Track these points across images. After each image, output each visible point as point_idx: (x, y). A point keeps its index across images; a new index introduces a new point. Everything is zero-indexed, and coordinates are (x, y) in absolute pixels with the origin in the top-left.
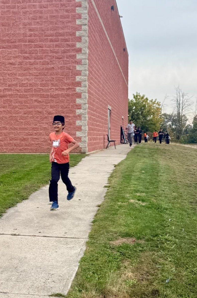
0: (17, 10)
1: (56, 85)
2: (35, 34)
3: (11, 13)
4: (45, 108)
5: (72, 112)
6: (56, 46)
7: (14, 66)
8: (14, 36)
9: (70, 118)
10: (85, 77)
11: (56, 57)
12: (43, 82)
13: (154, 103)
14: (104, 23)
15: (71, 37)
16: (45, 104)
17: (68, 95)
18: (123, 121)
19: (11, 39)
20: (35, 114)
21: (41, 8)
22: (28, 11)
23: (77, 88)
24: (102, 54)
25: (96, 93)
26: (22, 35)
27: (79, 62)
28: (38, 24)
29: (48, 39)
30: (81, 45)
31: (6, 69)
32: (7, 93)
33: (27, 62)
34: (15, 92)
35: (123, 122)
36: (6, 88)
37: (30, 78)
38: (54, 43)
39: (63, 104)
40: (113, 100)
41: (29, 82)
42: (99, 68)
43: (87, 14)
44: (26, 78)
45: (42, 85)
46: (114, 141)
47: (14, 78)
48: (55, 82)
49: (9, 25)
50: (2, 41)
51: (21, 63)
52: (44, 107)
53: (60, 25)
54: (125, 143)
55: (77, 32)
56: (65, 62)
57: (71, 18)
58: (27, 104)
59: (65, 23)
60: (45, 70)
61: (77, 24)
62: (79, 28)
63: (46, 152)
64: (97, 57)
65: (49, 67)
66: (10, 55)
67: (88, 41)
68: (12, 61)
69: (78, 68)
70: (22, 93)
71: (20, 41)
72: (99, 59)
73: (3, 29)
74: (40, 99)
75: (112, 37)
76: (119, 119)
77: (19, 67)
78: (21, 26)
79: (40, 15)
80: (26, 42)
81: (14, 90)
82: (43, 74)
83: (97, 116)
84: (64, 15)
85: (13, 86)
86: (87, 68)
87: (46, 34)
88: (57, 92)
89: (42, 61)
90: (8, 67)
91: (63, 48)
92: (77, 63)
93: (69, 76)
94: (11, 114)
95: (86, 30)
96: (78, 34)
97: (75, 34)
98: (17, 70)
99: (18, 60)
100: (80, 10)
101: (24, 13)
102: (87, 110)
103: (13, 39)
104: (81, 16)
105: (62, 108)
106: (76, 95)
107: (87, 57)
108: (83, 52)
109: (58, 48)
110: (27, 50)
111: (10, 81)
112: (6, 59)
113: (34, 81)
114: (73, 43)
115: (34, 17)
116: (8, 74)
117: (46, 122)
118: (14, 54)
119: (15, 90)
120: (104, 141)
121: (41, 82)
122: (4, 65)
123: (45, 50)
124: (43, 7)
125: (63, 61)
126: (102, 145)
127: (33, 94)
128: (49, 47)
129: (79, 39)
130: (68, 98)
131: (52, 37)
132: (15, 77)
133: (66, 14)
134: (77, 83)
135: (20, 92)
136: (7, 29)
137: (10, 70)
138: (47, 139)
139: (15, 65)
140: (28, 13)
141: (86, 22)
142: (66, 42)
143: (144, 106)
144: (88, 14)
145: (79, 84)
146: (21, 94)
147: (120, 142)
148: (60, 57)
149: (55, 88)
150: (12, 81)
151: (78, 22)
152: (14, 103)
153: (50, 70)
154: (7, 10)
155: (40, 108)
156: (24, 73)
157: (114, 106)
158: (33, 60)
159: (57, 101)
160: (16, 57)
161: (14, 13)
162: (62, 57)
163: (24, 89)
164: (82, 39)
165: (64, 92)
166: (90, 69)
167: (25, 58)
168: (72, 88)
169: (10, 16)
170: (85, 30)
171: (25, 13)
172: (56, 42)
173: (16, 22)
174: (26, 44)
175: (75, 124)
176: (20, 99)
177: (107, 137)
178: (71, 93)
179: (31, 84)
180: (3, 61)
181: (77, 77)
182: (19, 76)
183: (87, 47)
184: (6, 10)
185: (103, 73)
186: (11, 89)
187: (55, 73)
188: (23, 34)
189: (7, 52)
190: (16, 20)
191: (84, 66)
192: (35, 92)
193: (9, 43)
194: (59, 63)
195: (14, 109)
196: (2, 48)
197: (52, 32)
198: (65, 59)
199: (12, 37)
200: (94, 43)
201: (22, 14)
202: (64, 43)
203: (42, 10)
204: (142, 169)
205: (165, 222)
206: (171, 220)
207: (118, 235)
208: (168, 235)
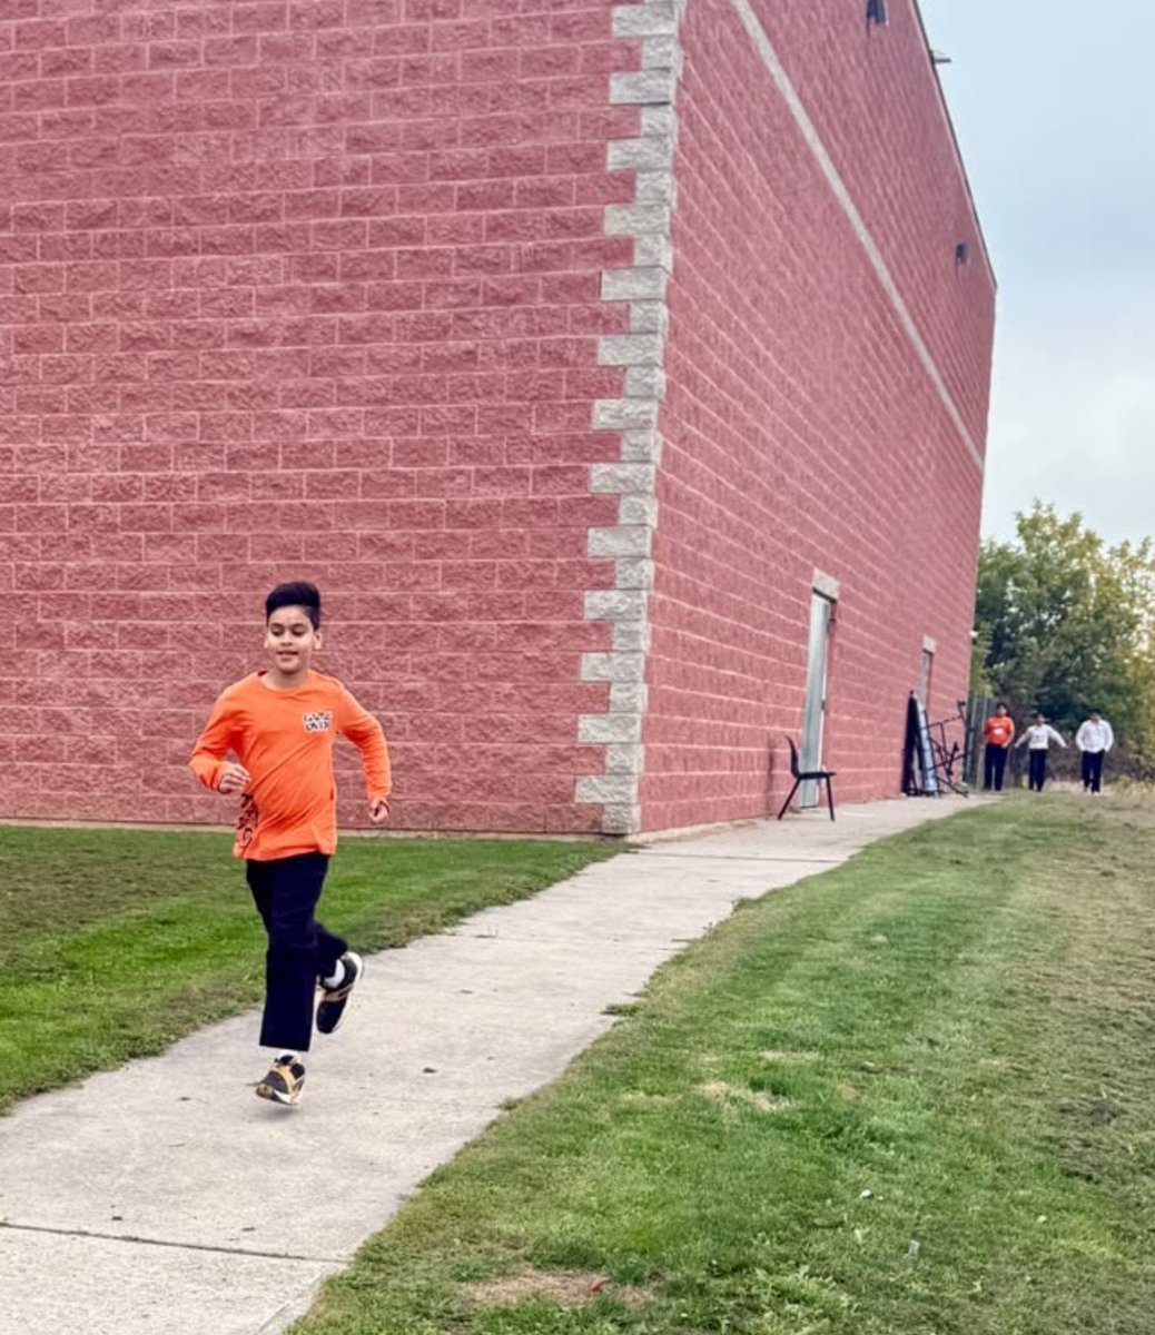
0: (291, 33)
1: (482, 454)
2: (385, 162)
3: (259, 49)
4: (417, 583)
5: (565, 602)
6: (495, 228)
7: (260, 350)
8: (271, 179)
9: (547, 642)
10: (646, 406)
11: (490, 294)
12: (411, 437)
13: (1134, 564)
14: (809, 96)
15: (575, 176)
16: (414, 562)
17: (543, 510)
18: (931, 662)
19: (254, 199)
20: (362, 618)
21: (420, 16)
22: (349, 38)
23: (594, 466)
24: (782, 275)
25: (722, 497)
26: (313, 170)
27: (613, 321)
28: (398, 109)
29: (449, 189)
30: (629, 218)
31: (223, 368)
32: (220, 498)
33: (333, 327)
34: (259, 493)
35: (930, 673)
36: (216, 470)
37: (345, 418)
38: (483, 213)
39: (513, 561)
40: (855, 543)
41: (335, 440)
42: (756, 354)
43: (673, 41)
44: (322, 414)
45: (407, 453)
46: (827, 776)
47: (258, 418)
48: (476, 436)
49: (245, 118)
50: (205, 209)
51: (297, 334)
52: (413, 578)
53: (520, 112)
54: (929, 794)
55: (611, 145)
56: (537, 319)
57: (583, 70)
58: (322, 563)
59: (547, 95)
60: (427, 369)
61: (612, 100)
62: (622, 123)
63: (410, 825)
64: (739, 291)
65: (447, 348)
66: (246, 288)
67: (672, 195)
68: (254, 320)
69: (609, 351)
70: (296, 502)
71: (298, 205)
72: (755, 302)
73: (213, 142)
74: (391, 535)
75: (866, 173)
76: (897, 651)
77: (287, 355)
78: (308, 125)
79: (411, 56)
80: (328, 213)
81: (259, 482)
82: (413, 392)
83: (727, 633)
84: (545, 52)
85: (254, 462)
86: (657, 356)
87: (441, 162)
88: (485, 494)
89: (411, 315)
90: (232, 353)
91: (532, 238)
92: (607, 322)
93: (556, 402)
94: (237, 613)
95: (662, 131)
96: (615, 156)
97: (603, 157)
98: (279, 370)
99: (287, 315)
100: (634, 22)
101: (326, 47)
102: (644, 594)
103: (260, 196)
104: (639, 55)
105: (506, 580)
106: (588, 507)
107: (662, 290)
108: (639, 258)
109: (501, 243)
110: (336, 255)
111: (241, 431)
112: (221, 309)
113: (369, 433)
114: (584, 211)
115: (379, 71)
116: (231, 395)
117: (416, 660)
118: (267, 281)
119: (264, 485)
120: (771, 777)
121: (401, 439)
122: (209, 342)
123: (432, 252)
124: (428, 11)
125: (528, 312)
126: (756, 795)
127: (356, 506)
128: (456, 234)
129: (623, 187)
130: (544, 527)
131: (474, 177)
132: (267, 408)
133: (558, 45)
134: (599, 442)
135: (290, 492)
136: (236, 143)
137: (245, 370)
138: (417, 753)
139: (269, 344)
140: (348, 47)
141: (669, 87)
142: (548, 204)
143: (1077, 580)
144: (683, 42)
145: (607, 445)
146: (290, 507)
147: (896, 782)
148: (511, 292)
149: (478, 471)
150: (247, 431)
151: (620, 89)
152: (255, 555)
153: (455, 368)
154: (239, 35)
155: (390, 583)
156: (312, 389)
157: (861, 577)
158: (366, 314)
159: (484, 545)
160: (276, 298)
161: (271, 49)
162: (519, 290)
163: (312, 475)
164: (640, 185)
165: (524, 494)
166: (684, 356)
167: (324, 302)
168: (570, 469)
169: (254, 72)
170: (658, 137)
171: (331, 48)
172: (495, 208)
173: (283, 99)
174: (332, 221)
175: (575, 672)
176: (286, 534)
177: (789, 751)
178: (559, 498)
179: (348, 450)
180: (209, 320)
181: (598, 403)
182: (284, 406)
183: (667, 229)
184: (231, 36)
185: (782, 382)
186: (241, 481)
187: (477, 382)
188: (318, 166)
189: (229, 272)
190: (284, 91)
191: (644, 338)
192: (365, 494)
193: (239, 221)
194: (503, 325)
195: (255, 588)
196: (205, 251)
197: (472, 151)
198: (540, 303)
199: (260, 187)
200: (720, 209)
201: (319, 54)
202: (535, 210)
203: (426, 31)
204: (881, 926)
205: (829, 1202)
206: (871, 1197)
207: (521, 1251)
208: (805, 1269)
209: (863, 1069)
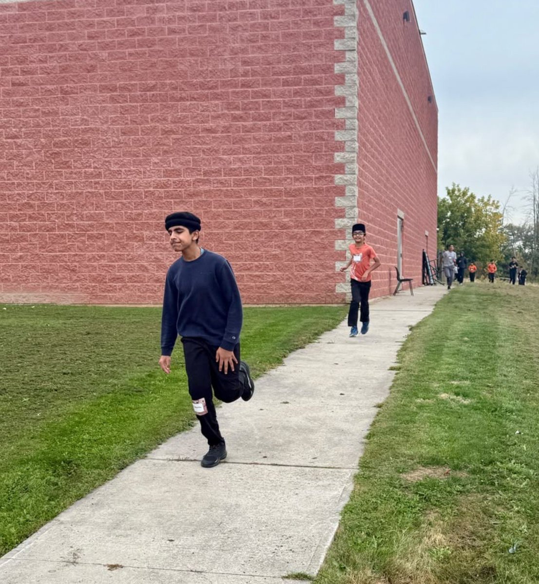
0: (219, 23)
1: (296, 171)
2: (255, 70)
3: (208, 29)
4: (275, 216)
5: (328, 223)
6: (296, 93)
7: (213, 135)
8: (214, 75)
9: (323, 236)
10: (353, 155)
11: (296, 116)
12: (270, 166)
13: (486, 204)
14: (390, 47)
15: (323, 75)
16: (274, 209)
17: (319, 191)
18: (427, 239)
19: (208, 82)
20: (255, 229)
21: (266, 18)
22: (240, 26)
23: (336, 176)
24: (385, 108)
25: (374, 185)
26: (229, 72)
27: (340, 125)
28: (260, 50)
29: (279, 79)
30: (344, 90)
31: (199, 141)
32: (201, 187)
33: (239, 127)
34: (216, 185)
35: (427, 243)
36: (199, 177)
37: (245, 159)
38: (292, 88)
39: (309, 209)
40: (407, 199)
41: (243, 167)
42: (380, 136)
43: (356, 29)
44: (237, 158)
45: (269, 171)
46: (409, 280)
47: (214, 159)
48: (294, 165)
49: (204, 54)
50: (190, 85)
51: (227, 129)
52: (273, 215)
53: (303, 52)
54: (432, 285)
55: (335, 64)
56: (313, 125)
57: (325, 38)
58: (240, 210)
59: (312, 47)
60: (274, 142)
61: (335, 49)
62: (339, 57)
63: (277, 302)
64: (375, 114)
65: (281, 135)
66: (207, 113)
67: (357, 82)
68: (211, 124)
69: (339, 136)
70: (229, 188)
71: (225, 84)
72: (379, 118)
73: (193, 61)
74: (264, 200)
75: (405, 73)
76: (419, 236)
77: (224, 137)
78: (227, 56)
79: (263, 32)
80: (236, 87)
81: (215, 182)
82: (270, 150)
83: (377, 232)
84: (311, 31)
85: (213, 175)
86: (355, 137)
87: (276, 70)
88: (298, 185)
89: (268, 123)
90: (203, 137)
91: (310, 96)
92: (337, 126)
93: (320, 153)
94: (209, 228)
95: (353, 59)
96: (337, 68)
97: (333, 69)
98: (221, 142)
99: (222, 123)
100: (342, 22)
101: (232, 28)
102: (356, 219)
103: (210, 81)
104: (344, 33)
105: (307, 215)
106: (335, 189)
107: (356, 115)
108: (348, 104)
109: (299, 98)
110: (239, 102)
111: (207, 163)
112: (198, 121)
113: (254, 164)
114: (328, 87)
115: (252, 37)
116: (203, 151)
117: (276, 244)
118: (215, 111)
119: (217, 183)
120: (390, 281)
121: (267, 166)
122: (194, 132)
123: (275, 101)
124: (269, 17)
125: (310, 122)
126: (387, 288)
127: (252, 190)
128: (283, 95)
129: (340, 79)
130: (319, 196)
131: (288, 75)
132: (217, 155)
133: (315, 29)
134: (337, 167)
135: (227, 185)
136: (201, 62)
137: (208, 142)
138: (278, 277)
139: (216, 133)
140: (240, 29)
141: (354, 44)
142: (315, 85)
143: (468, 210)
144: (358, 29)
145: (340, 168)
146: (227, 190)
147: (421, 281)
148: (303, 115)
149: (295, 177)
150: (210, 163)
151: (338, 45)
152: (215, 208)
153: (284, 142)
154: (200, 24)
155: (265, 217)
156: (233, 148)
157: (409, 211)
158: (251, 123)
159: (299, 203)
160: (218, 117)
161: (212, 29)
162: (306, 115)
163: (234, 179)
164: (347, 78)
165: (312, 185)
166: (362, 137)
167: (235, 118)
168: (327, 176)
169: (206, 37)
170: (352, 62)
171: (234, 29)
172: (296, 86)
173: (217, 47)
174: (237, 90)
175: (333, 247)
176: (227, 200)
177: (396, 272)
178: (324, 186)
179: (247, 170)
180: (194, 124)
181: (336, 154)
182: (223, 155)
183: (356, 94)
184: (197, 24)
185: (387, 146)
186: (209, 181)
187: (293, 147)
188: (231, 70)
189: (200, 108)
190: (218, 44)
191: (351, 131)
192: (254, 186)
193: (203, 90)
194: (301, 127)
195: (215, 219)
196: (191, 100)
197: (287, 66)
198: (314, 119)
199: (210, 78)
200: (369, 87)
201: (229, 31)
202: (310, 87)
203: (268, 24)
204: (465, 334)
205: (508, 436)
206: (520, 433)
207: (415, 461)
208: (513, 461)
209: (488, 386)
